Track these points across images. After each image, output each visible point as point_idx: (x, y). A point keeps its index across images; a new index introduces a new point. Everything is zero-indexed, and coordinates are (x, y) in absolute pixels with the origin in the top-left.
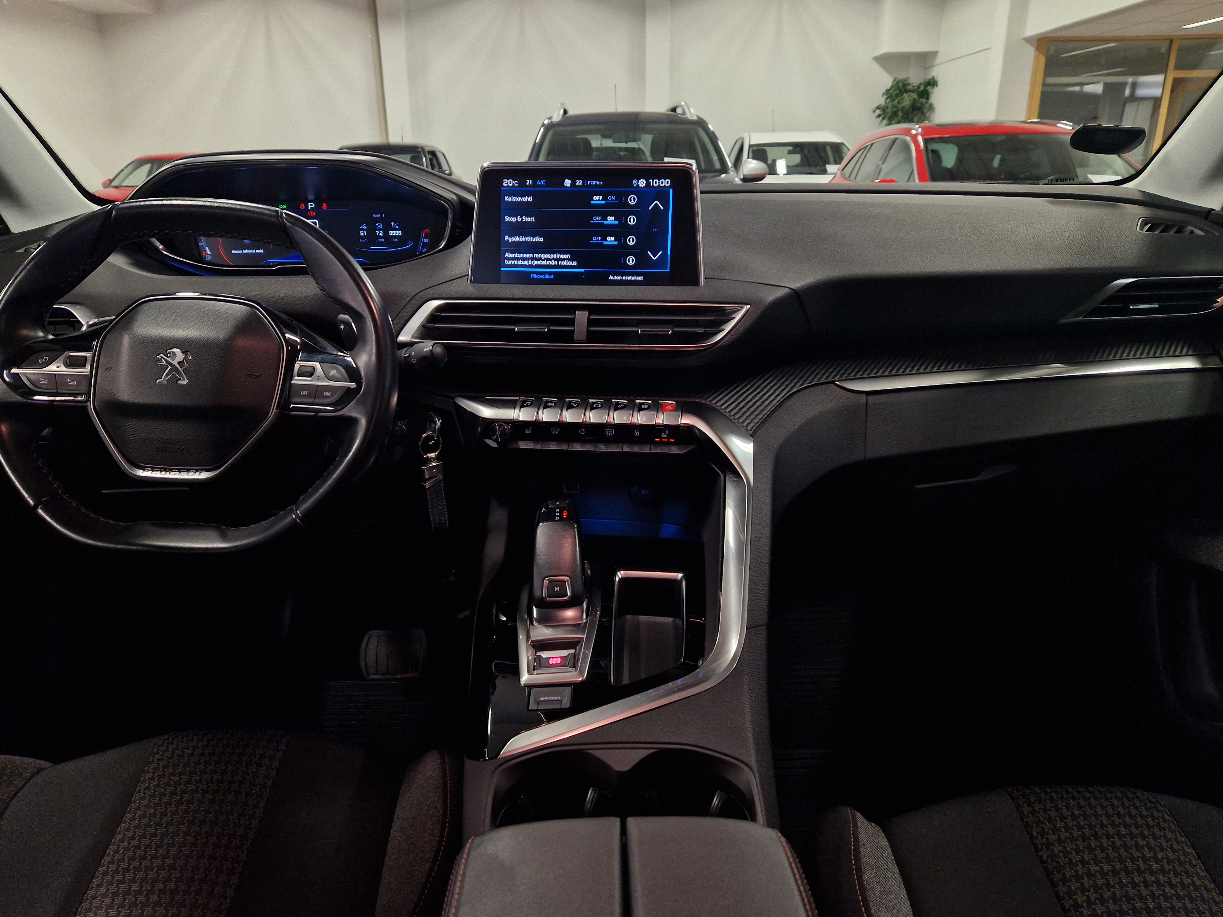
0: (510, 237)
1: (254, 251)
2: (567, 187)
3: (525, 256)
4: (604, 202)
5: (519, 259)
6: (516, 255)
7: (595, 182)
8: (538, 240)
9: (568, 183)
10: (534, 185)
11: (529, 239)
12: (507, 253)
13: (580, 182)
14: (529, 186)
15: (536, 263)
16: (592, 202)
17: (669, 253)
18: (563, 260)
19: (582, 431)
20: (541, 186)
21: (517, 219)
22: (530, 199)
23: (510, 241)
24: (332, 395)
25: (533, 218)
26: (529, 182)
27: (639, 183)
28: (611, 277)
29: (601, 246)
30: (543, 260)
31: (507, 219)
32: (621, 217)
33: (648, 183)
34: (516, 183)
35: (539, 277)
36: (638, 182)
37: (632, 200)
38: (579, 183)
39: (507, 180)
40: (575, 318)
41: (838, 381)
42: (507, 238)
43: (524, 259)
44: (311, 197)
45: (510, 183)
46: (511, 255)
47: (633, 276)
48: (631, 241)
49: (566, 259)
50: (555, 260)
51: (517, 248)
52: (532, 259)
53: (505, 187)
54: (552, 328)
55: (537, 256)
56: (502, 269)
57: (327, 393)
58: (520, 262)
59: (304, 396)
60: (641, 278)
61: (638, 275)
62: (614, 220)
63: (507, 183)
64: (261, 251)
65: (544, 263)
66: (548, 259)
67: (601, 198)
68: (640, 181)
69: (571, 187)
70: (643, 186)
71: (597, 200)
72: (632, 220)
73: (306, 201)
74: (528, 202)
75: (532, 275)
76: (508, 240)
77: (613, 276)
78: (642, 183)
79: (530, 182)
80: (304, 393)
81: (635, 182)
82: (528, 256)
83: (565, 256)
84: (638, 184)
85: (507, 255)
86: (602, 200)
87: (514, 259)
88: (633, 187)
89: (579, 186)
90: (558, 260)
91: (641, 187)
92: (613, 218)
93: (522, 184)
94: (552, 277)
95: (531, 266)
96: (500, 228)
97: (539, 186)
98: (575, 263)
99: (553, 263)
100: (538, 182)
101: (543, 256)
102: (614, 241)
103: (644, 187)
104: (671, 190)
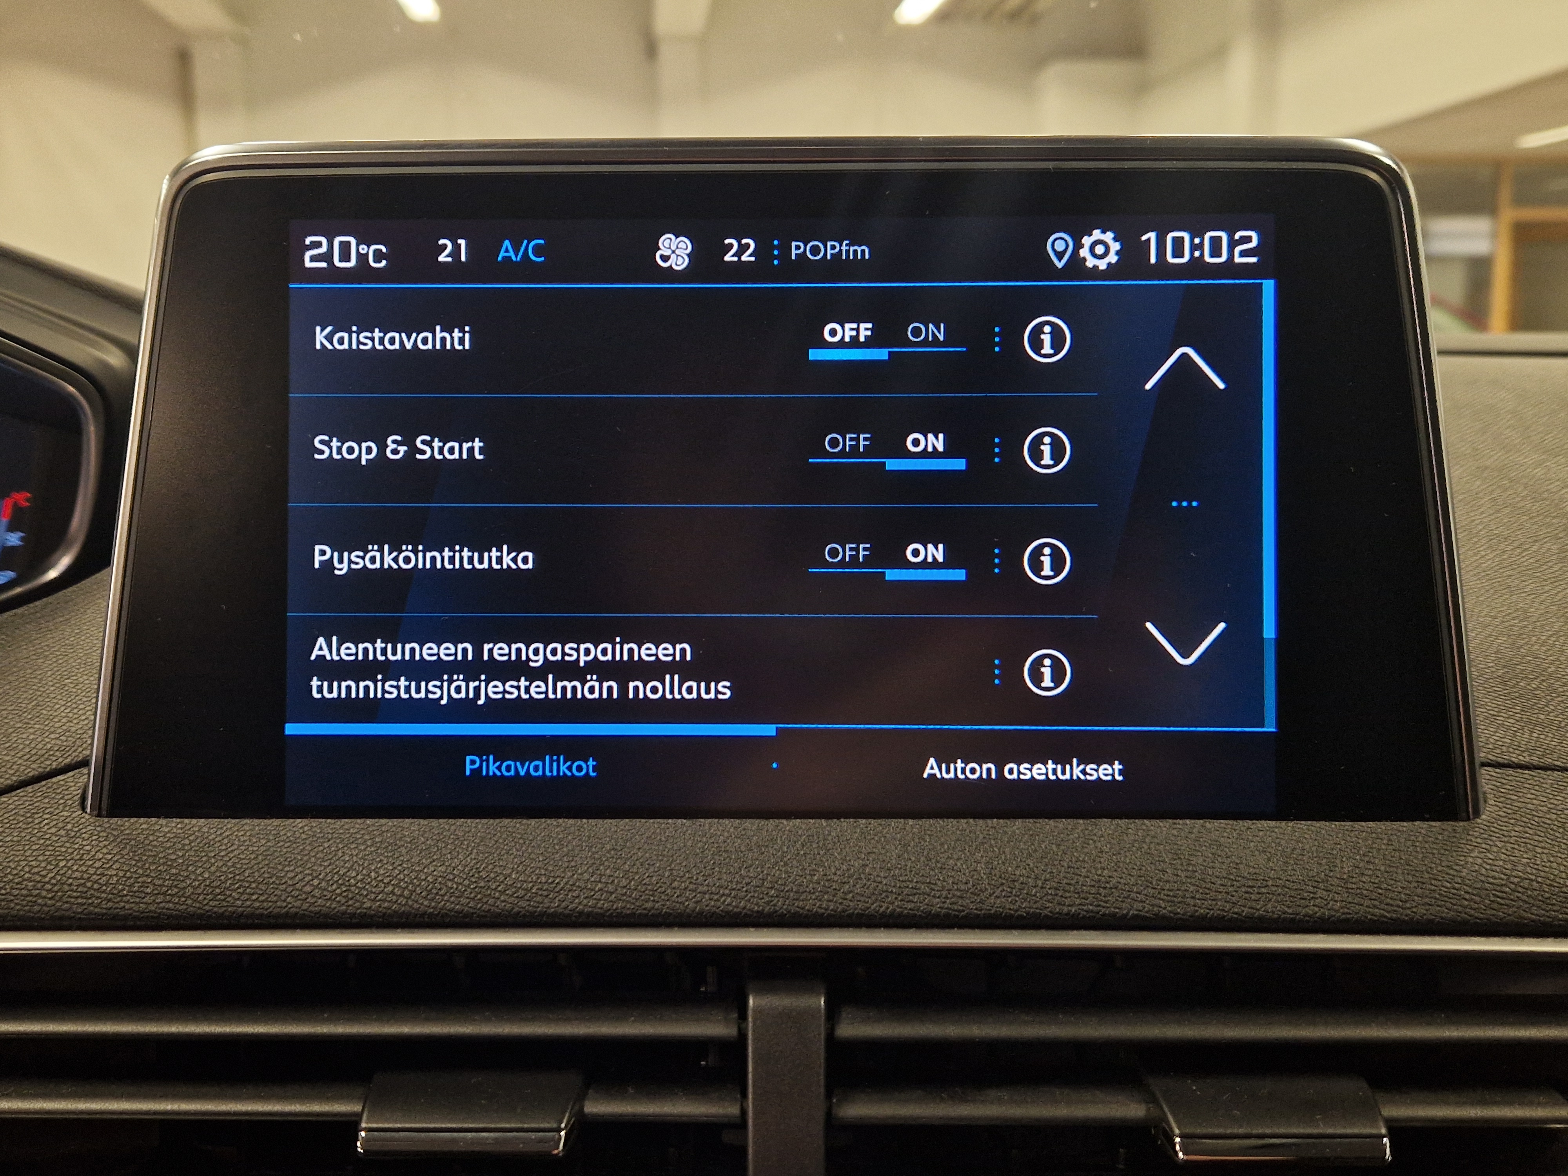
0: (340, 546)
2: (670, 274)
3: (428, 652)
4: (882, 354)
5: (390, 670)
6: (377, 649)
7: (830, 249)
8: (507, 560)
10: (483, 264)
11: (454, 558)
12: (321, 640)
13: (743, 249)
14: (454, 270)
15: (494, 690)
16: (815, 354)
17: (1269, 631)
18: (654, 671)
20: (524, 270)
21: (382, 447)
22: (457, 340)
23: (342, 569)
25: (477, 444)
26: (451, 249)
27: (1084, 253)
28: (932, 768)
29: (871, 591)
30: (538, 674)
31: (327, 449)
32: (985, 431)
33: (1133, 250)
34: (378, 256)
35: (511, 768)
36: (1078, 246)
37: (1048, 342)
38: (739, 254)
39: (323, 239)
40: (742, 1036)
42: (321, 554)
43: (420, 671)
45: (345, 257)
46: (348, 651)
47: (1063, 760)
48: (1047, 564)
49: (672, 667)
51: (384, 607)
52: (470, 670)
53: (316, 275)
54: (596, 1107)
55: (500, 651)
56: (291, 729)
58: (398, 689)
60: (1108, 771)
61: (1093, 751)
62: (940, 448)
63: (327, 257)
67: (865, 330)
68: (1087, 241)
69: (692, 273)
70: (1102, 265)
71: (841, 344)
72: (1046, 450)
74: (443, 355)
75: (471, 763)
76: (328, 566)
77: (946, 759)
79: (457, 247)
81: (1060, 246)
82: (447, 651)
83: (665, 652)
84: (1076, 252)
85: (321, 648)
86: (869, 343)
87: (363, 670)
89: (739, 270)
90: (623, 671)
91: (1094, 273)
92: (938, 443)
93: (412, 259)
94: (587, 768)
95: (464, 710)
96: (286, 500)
97: (509, 270)
98: (724, 690)
100: (507, 251)
101: (535, 653)
102: (946, 565)
103: (1112, 272)
104: (1269, 287)
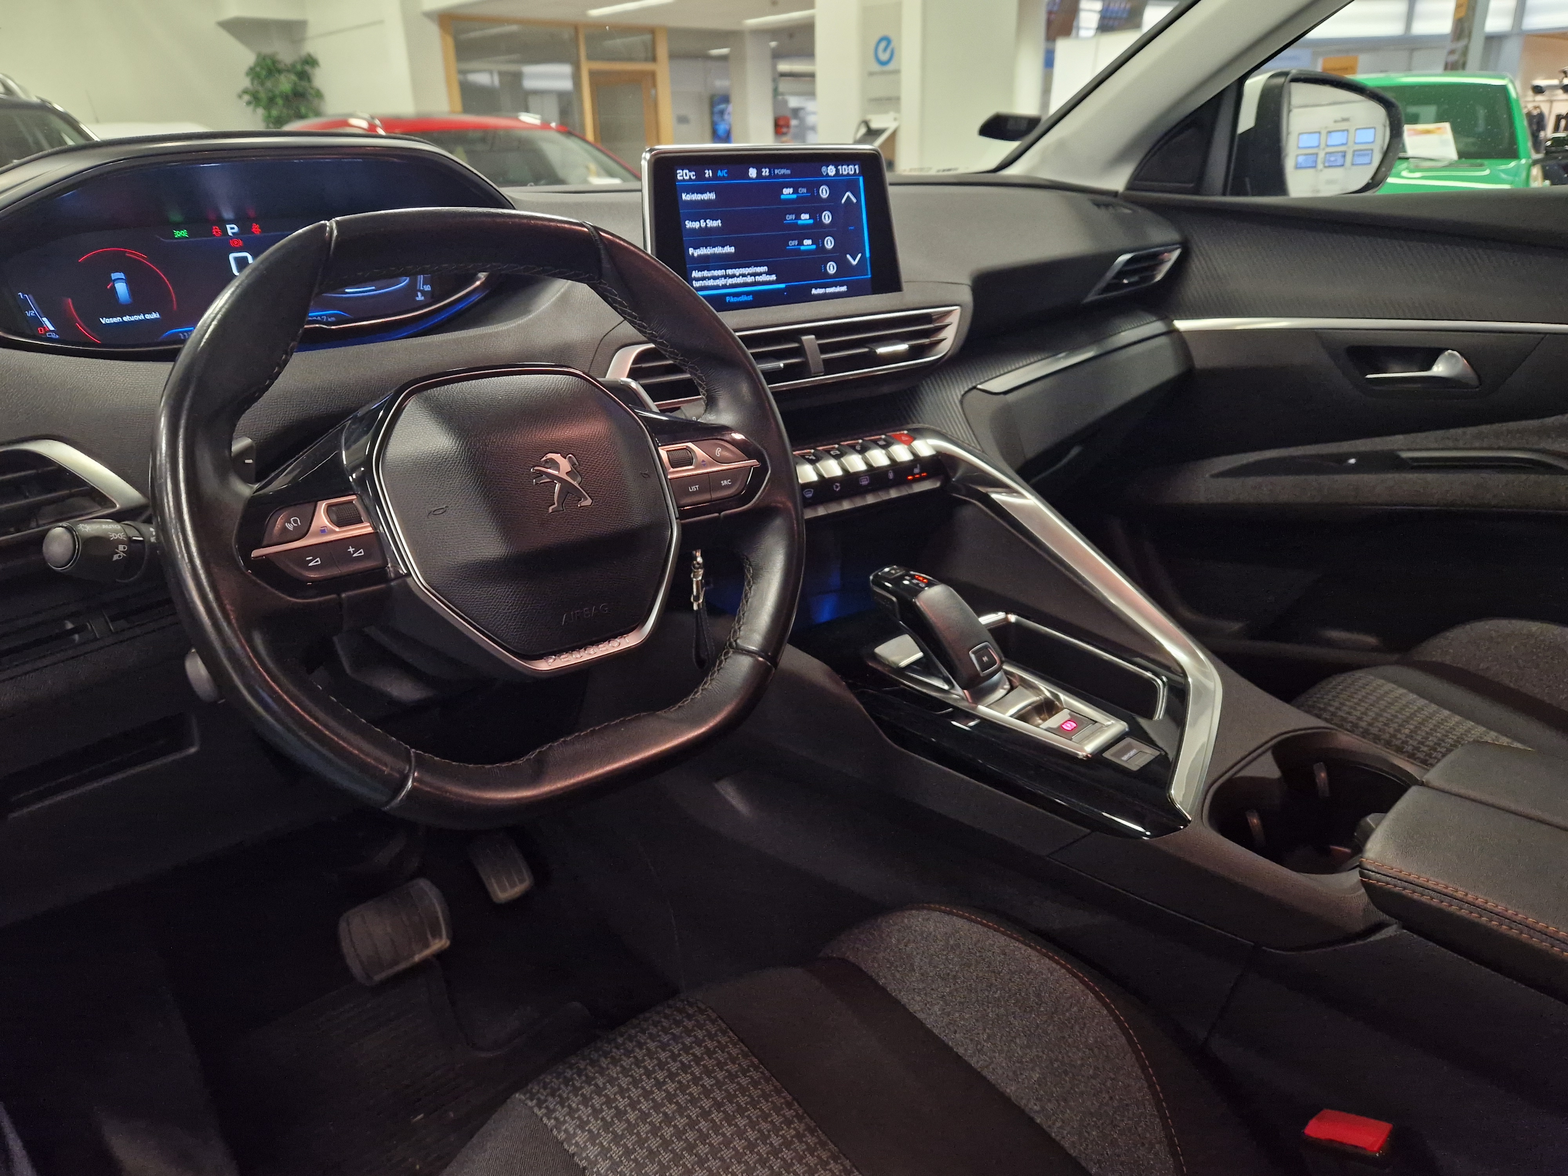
0: (695, 249)
1: (141, 317)
2: (752, 179)
3: (716, 273)
4: (794, 196)
5: (709, 278)
6: (706, 273)
7: (782, 172)
8: (729, 250)
9: (753, 172)
10: (715, 177)
11: (718, 250)
12: (694, 272)
13: (766, 171)
14: (709, 179)
15: (730, 281)
16: (782, 197)
17: (868, 255)
18: (760, 274)
19: (837, 487)
20: (723, 178)
21: (700, 223)
22: (712, 196)
23: (696, 255)
24: (734, 482)
25: (719, 221)
26: (708, 173)
27: (829, 171)
28: (814, 291)
29: (798, 252)
30: (737, 277)
31: (689, 224)
32: (815, 214)
33: (837, 171)
34: (693, 176)
35: (736, 299)
36: (827, 170)
37: (824, 192)
38: (765, 173)
39: (681, 171)
40: (804, 345)
41: (980, 384)
42: (691, 250)
43: (715, 278)
44: (228, 214)
45: (686, 176)
46: (700, 274)
47: (836, 287)
48: (829, 243)
49: (764, 273)
50: (752, 275)
51: (706, 263)
52: (725, 276)
53: (681, 181)
55: (730, 272)
57: (725, 482)
58: (711, 283)
59: (694, 493)
60: (844, 289)
61: (841, 284)
62: (808, 218)
63: (683, 176)
64: (155, 315)
65: (740, 280)
66: (744, 275)
67: (791, 191)
68: (829, 168)
69: (757, 178)
70: (832, 174)
71: (787, 194)
72: (827, 218)
73: (222, 223)
74: (710, 200)
75: (727, 299)
76: (693, 254)
77: (815, 289)
78: (831, 170)
80: (694, 488)
81: (824, 170)
82: (719, 273)
83: (762, 269)
84: (827, 172)
85: (695, 274)
86: (792, 193)
87: (703, 279)
88: (822, 176)
89: (766, 178)
90: (754, 275)
91: (831, 177)
92: (807, 216)
93: (700, 176)
94: (750, 298)
95: (725, 287)
96: (682, 238)
97: (720, 178)
98: (773, 277)
99: (750, 279)
100: (720, 173)
101: (737, 272)
102: (811, 245)
103: (834, 176)
104: (861, 178)
